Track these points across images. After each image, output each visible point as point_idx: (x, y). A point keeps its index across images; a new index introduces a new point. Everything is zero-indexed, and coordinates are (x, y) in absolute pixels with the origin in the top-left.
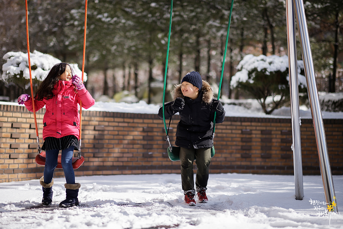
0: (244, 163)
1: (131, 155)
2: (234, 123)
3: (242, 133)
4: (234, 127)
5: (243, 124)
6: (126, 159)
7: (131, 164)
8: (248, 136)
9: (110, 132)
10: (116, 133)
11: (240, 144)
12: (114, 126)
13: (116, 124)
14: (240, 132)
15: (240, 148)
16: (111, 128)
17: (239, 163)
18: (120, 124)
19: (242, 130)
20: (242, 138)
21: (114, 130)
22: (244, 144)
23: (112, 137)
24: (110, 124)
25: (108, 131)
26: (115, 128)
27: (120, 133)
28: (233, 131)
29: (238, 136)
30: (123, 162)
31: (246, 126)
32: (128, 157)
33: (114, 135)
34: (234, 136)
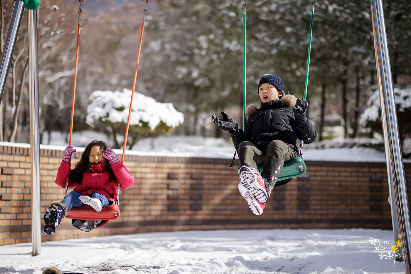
0: (373, 217)
1: (235, 207)
2: (360, 169)
3: (371, 181)
4: (361, 174)
5: (372, 170)
6: (229, 212)
7: (235, 218)
8: (378, 185)
9: (210, 181)
10: (218, 182)
11: (369, 194)
12: (214, 174)
13: (217, 172)
14: (368, 179)
15: (368, 198)
16: (211, 177)
17: (367, 217)
18: (223, 172)
19: (370, 177)
20: (371, 187)
21: (214, 179)
22: (374, 194)
23: (212, 187)
24: (210, 172)
25: (208, 179)
26: (216, 177)
27: (222, 182)
28: (360, 179)
29: (365, 184)
30: (225, 215)
31: (376, 173)
32: (232, 210)
33: (215, 184)
34: (361, 184)
